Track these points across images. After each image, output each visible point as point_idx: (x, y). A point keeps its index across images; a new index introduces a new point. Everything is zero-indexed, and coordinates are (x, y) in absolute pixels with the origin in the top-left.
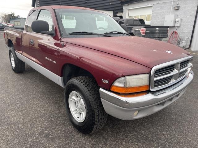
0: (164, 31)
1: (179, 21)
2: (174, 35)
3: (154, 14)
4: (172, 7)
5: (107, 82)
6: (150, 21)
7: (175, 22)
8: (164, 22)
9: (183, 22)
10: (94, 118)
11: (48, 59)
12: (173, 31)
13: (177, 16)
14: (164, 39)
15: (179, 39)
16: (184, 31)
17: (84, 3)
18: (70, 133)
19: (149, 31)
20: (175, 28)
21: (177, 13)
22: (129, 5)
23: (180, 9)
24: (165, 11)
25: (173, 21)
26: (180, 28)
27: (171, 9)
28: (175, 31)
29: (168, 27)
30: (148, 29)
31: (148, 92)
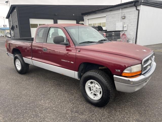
0: (118, 34)
1: (126, 27)
2: (124, 37)
3: (108, 22)
4: (120, 17)
5: (119, 71)
6: (105, 27)
7: (123, 27)
8: (116, 27)
9: (129, 27)
10: (110, 94)
11: (64, 61)
12: (123, 34)
13: (124, 23)
14: (118, 40)
15: (127, 39)
16: (130, 33)
17: (53, 15)
18: (90, 108)
19: (108, 35)
20: (124, 31)
21: (124, 20)
22: (88, 16)
23: (126, 18)
24: (115, 20)
25: (122, 26)
26: (127, 31)
27: (119, 18)
28: (124, 33)
29: (120, 31)
30: (107, 33)
31: (141, 74)
